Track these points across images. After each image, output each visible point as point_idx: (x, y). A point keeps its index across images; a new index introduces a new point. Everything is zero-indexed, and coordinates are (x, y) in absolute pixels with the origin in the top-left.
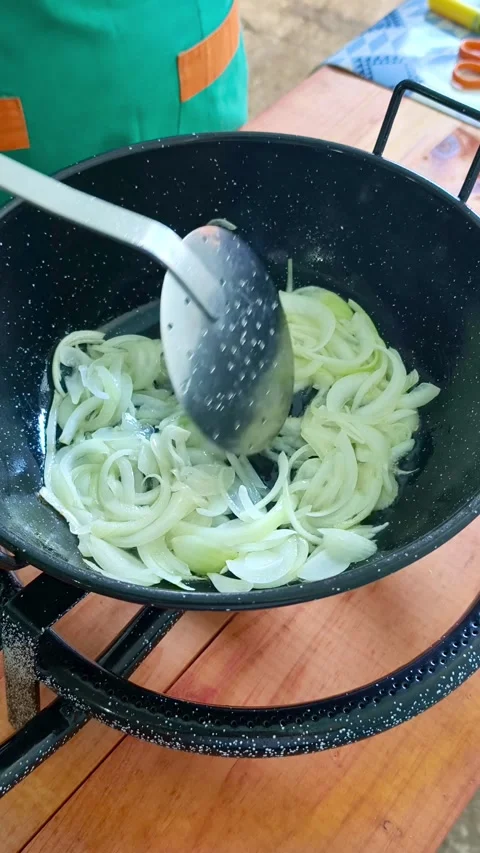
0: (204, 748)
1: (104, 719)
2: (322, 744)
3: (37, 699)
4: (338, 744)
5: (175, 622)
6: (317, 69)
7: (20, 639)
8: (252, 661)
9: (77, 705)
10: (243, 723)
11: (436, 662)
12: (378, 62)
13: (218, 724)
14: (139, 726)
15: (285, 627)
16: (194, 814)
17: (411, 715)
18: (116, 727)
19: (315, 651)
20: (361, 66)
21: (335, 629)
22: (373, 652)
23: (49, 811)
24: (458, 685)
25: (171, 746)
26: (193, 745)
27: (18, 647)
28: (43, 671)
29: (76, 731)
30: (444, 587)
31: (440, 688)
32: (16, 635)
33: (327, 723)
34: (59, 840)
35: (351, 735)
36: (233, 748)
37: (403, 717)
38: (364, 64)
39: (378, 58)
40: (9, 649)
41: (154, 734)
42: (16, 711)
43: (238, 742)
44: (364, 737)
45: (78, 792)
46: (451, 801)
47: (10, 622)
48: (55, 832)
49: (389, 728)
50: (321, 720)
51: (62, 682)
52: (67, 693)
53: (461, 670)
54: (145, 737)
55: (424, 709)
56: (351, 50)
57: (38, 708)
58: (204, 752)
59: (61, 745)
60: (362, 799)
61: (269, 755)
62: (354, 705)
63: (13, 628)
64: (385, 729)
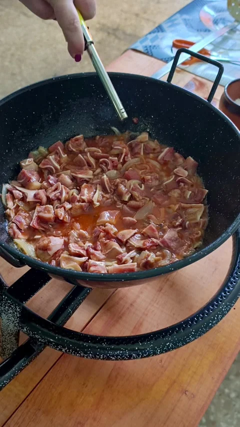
0: (103, 356)
1: (54, 346)
2: (159, 351)
3: (17, 340)
4: (166, 351)
5: (82, 301)
6: (126, 51)
7: (12, 308)
8: (117, 321)
9: (40, 340)
10: (122, 343)
11: (208, 311)
12: (155, 48)
13: (110, 344)
14: (71, 348)
15: (131, 305)
16: (95, 393)
17: (199, 336)
18: (59, 350)
19: (147, 315)
20: (147, 49)
21: (155, 305)
22: (174, 314)
23: (23, 397)
24: (219, 321)
25: (87, 357)
26: (98, 355)
27: (11, 313)
28: (23, 325)
29: (38, 355)
30: (204, 283)
31: (211, 323)
32: (10, 307)
33: (161, 341)
34: (29, 411)
35: (172, 346)
36: (117, 355)
37: (195, 337)
38: (148, 49)
39: (155, 46)
40: (5, 315)
41: (79, 351)
42: (5, 348)
43: (120, 352)
44: (178, 347)
45: (37, 388)
46: (215, 379)
47: (7, 300)
48: (27, 407)
49: (189, 342)
50: (158, 340)
51: (33, 329)
52: (35, 334)
53: (220, 314)
54: (74, 353)
55: (204, 333)
56: (141, 42)
57: (18, 345)
58: (103, 359)
59: (31, 361)
60: (175, 382)
61: (134, 358)
62: (173, 332)
63: (9, 303)
64: (187, 343)
